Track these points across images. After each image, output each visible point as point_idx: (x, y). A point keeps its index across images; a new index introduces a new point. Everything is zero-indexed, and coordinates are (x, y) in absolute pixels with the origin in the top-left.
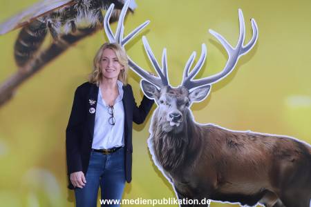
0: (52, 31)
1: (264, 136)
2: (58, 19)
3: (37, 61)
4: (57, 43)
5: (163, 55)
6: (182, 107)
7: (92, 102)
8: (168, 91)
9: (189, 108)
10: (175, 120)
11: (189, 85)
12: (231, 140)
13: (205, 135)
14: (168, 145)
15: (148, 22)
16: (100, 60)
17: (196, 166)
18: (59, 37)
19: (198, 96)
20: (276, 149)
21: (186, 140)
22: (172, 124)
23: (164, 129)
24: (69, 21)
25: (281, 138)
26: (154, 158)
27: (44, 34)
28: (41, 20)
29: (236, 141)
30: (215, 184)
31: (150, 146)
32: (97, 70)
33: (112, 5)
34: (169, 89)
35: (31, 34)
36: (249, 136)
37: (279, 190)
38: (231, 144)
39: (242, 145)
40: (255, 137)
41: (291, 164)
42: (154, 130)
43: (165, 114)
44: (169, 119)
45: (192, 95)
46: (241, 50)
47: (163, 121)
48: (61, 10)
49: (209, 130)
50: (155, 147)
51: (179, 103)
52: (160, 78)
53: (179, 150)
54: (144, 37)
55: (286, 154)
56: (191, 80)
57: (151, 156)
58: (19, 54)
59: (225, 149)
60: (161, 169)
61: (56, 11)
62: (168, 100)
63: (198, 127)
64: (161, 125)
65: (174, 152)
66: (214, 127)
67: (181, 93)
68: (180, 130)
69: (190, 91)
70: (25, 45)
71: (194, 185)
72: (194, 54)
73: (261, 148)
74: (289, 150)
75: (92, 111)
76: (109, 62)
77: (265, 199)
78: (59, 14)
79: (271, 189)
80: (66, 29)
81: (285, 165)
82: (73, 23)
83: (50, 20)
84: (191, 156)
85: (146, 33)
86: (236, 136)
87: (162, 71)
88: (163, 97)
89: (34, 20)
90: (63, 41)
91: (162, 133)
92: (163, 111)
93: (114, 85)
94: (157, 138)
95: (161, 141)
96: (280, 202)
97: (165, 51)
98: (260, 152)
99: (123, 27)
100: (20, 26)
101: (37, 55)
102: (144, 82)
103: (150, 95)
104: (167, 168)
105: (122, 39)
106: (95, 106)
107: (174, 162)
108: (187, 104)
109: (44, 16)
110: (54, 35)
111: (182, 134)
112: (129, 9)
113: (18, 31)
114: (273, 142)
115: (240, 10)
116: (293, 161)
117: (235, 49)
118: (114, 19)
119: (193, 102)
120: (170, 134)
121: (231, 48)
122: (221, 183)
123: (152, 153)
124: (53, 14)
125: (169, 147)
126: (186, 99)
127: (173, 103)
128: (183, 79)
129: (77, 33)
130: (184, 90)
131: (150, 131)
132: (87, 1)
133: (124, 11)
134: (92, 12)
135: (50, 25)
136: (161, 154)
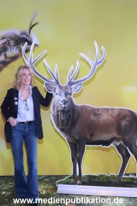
6: (68, 96)
7: (16, 99)
8: (60, 88)
9: (72, 96)
10: (65, 104)
11: (71, 84)
12: (95, 112)
14: (62, 117)
15: (46, 51)
21: (71, 114)
22: (63, 106)
23: (59, 109)
24: (3, 53)
26: (55, 125)
29: (98, 113)
30: (88, 137)
31: (52, 118)
33: (26, 43)
34: (60, 86)
36: (105, 109)
37: (121, 137)
38: (95, 114)
39: (101, 114)
41: (127, 123)
44: (61, 103)
45: (73, 89)
46: (97, 63)
47: (58, 104)
49: (83, 108)
50: (55, 119)
51: (66, 94)
53: (68, 120)
55: (124, 117)
56: (72, 81)
57: (53, 124)
59: (93, 117)
60: (58, 131)
62: (60, 93)
64: (57, 107)
65: (65, 121)
66: (86, 106)
67: (67, 88)
68: (68, 109)
69: (72, 87)
71: (77, 138)
74: (126, 115)
75: (16, 103)
77: (114, 142)
79: (117, 136)
80: (2, 58)
81: (124, 123)
82: (5, 54)
84: (74, 122)
85: (45, 57)
87: (56, 77)
88: (57, 91)
90: (1, 65)
91: (58, 111)
96: (122, 142)
97: (56, 66)
98: (111, 118)
102: (46, 84)
104: (62, 130)
105: (33, 61)
106: (17, 101)
108: (71, 94)
111: (69, 111)
112: (36, 45)
116: (128, 121)
117: (94, 62)
118: (27, 51)
119: (74, 93)
120: (63, 111)
121: (92, 62)
122: (92, 135)
123: (53, 122)
125: (62, 119)
126: (70, 91)
127: (63, 94)
129: (8, 59)
130: (68, 86)
131: (51, 110)
132: (12, 42)
133: (33, 45)
134: (15, 48)
136: (58, 122)
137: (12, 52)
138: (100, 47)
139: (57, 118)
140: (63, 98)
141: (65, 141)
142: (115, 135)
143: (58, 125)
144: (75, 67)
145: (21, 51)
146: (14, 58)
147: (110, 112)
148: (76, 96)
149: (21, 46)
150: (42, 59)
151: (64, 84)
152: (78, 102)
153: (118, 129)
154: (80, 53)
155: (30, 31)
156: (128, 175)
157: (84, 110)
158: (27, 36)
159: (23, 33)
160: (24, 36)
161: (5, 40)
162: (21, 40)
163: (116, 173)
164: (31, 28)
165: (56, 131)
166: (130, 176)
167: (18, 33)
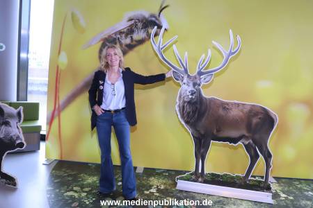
0: (120, 42)
2: (123, 35)
5: (185, 56)
6: (196, 87)
9: (200, 87)
10: (192, 94)
11: (200, 73)
12: (225, 106)
14: (188, 109)
15: (176, 37)
17: (204, 121)
18: (124, 45)
20: (250, 111)
21: (198, 106)
22: (190, 97)
23: (185, 100)
24: (129, 36)
25: (253, 105)
26: (179, 116)
27: (115, 44)
28: (114, 36)
29: (228, 107)
30: (215, 132)
31: (177, 109)
33: (156, 27)
34: (189, 76)
36: (235, 104)
37: (251, 135)
38: (224, 108)
39: (231, 109)
40: (238, 104)
41: (258, 120)
43: (186, 90)
44: (188, 94)
45: (202, 79)
46: (231, 53)
47: (184, 95)
48: (125, 30)
49: (212, 100)
50: (180, 110)
51: (194, 85)
52: (183, 69)
53: (194, 112)
55: (256, 114)
56: (202, 71)
59: (221, 112)
60: (183, 123)
61: (122, 31)
62: (188, 82)
63: (205, 98)
64: (184, 97)
65: (191, 113)
66: (214, 99)
67: (196, 78)
68: (195, 100)
69: (201, 77)
71: (202, 132)
72: (204, 55)
74: (258, 112)
77: (243, 140)
78: (124, 33)
80: (128, 41)
81: (255, 121)
82: (131, 37)
83: (119, 36)
85: (175, 43)
86: (227, 104)
87: (185, 65)
88: (185, 81)
89: (110, 36)
90: (126, 48)
91: (184, 102)
94: (181, 105)
95: (184, 107)
96: (251, 142)
97: (186, 53)
98: (241, 114)
99: (162, 39)
100: (102, 40)
102: (174, 72)
103: (178, 79)
104: (187, 122)
105: (161, 47)
107: (191, 119)
108: (199, 85)
109: (115, 34)
110: (121, 44)
111: (196, 103)
112: (165, 29)
114: (249, 108)
115: (230, 30)
116: (260, 118)
117: (228, 53)
118: (156, 35)
119: (203, 83)
120: (189, 102)
121: (225, 52)
122: (218, 131)
123: (178, 113)
124: (121, 33)
125: (188, 110)
126: (198, 82)
127: (191, 84)
128: (197, 70)
129: (134, 43)
130: (197, 76)
131: (177, 101)
132: (140, 25)
133: (163, 30)
134: (143, 31)
135: (118, 39)
136: (183, 114)
137: (139, 35)
138: (235, 37)
139: (182, 109)
140: (191, 88)
141: (188, 132)
142: (244, 132)
143: (183, 117)
144: (206, 55)
145: (149, 36)
146: (141, 42)
147: (241, 107)
148: (204, 87)
149: (150, 30)
150: (172, 45)
151: (193, 73)
152: (206, 94)
153: (249, 127)
154: (213, 42)
155: (160, 13)
156: (255, 177)
157: (212, 103)
158: (157, 19)
159: (153, 16)
160: (154, 19)
161: (133, 22)
162: (150, 23)
163: (242, 174)
164: (161, 11)
165: (180, 122)
166: (257, 178)
167: (147, 15)
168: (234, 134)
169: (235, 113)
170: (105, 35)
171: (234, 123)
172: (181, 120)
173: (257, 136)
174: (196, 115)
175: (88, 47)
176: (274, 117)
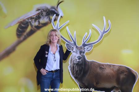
0: (31, 24)
1: (114, 65)
2: (33, 20)
3: (25, 36)
4: (33, 29)
5: (74, 34)
6: (82, 54)
8: (76, 48)
9: (84, 54)
10: (79, 59)
11: (84, 45)
12: (101, 67)
13: (91, 65)
14: (76, 68)
16: (50, 36)
17: (87, 77)
18: (34, 27)
19: (88, 50)
20: (118, 70)
22: (78, 60)
24: (37, 20)
25: (120, 66)
27: (28, 26)
29: (103, 67)
30: (95, 84)
31: (69, 69)
32: (49, 40)
33: (55, 15)
34: (77, 47)
35: (23, 26)
36: (108, 65)
37: (120, 86)
38: (101, 68)
39: (105, 68)
40: (110, 66)
41: (124, 76)
42: (71, 63)
43: (75, 56)
44: (77, 58)
45: (86, 49)
46: (104, 32)
47: (74, 59)
48: (35, 17)
49: (92, 63)
50: (71, 69)
51: (81, 52)
52: (73, 42)
53: (80, 71)
54: (67, 27)
55: (122, 72)
56: (85, 43)
57: (69, 73)
58: (18, 33)
59: (99, 70)
60: (73, 78)
61: (33, 17)
62: (76, 51)
63: (88, 61)
64: (74, 61)
65: (79, 71)
67: (81, 48)
68: (81, 63)
69: (85, 47)
70: (21, 30)
72: (87, 33)
73: (113, 70)
76: (53, 36)
78: (34, 18)
80: (36, 24)
81: (122, 76)
82: (39, 21)
83: (30, 20)
86: (103, 65)
87: (74, 40)
88: (74, 50)
89: (24, 20)
90: (35, 28)
91: (74, 64)
92: (74, 55)
93: (56, 46)
94: (72, 66)
95: (73, 67)
96: (120, 91)
97: (75, 32)
99: (59, 23)
101: (25, 34)
102: (67, 44)
103: (69, 49)
107: (79, 75)
108: (84, 53)
109: (28, 19)
110: (32, 26)
113: (18, 25)
114: (117, 68)
115: (104, 17)
116: (125, 75)
117: (102, 31)
119: (86, 52)
120: (77, 64)
121: (101, 31)
122: (97, 83)
123: (70, 72)
124: (31, 18)
125: (77, 69)
126: (83, 51)
127: (78, 52)
128: (82, 43)
129: (41, 25)
130: (82, 47)
131: (69, 63)
132: (44, 13)
133: (59, 17)
134: (46, 17)
135: (30, 22)
136: (73, 72)
137: (44, 20)
138: (107, 21)
139: (73, 69)
140: (78, 55)
141: (77, 84)
143: (73, 74)
145: (50, 20)
146: (45, 24)
147: (112, 67)
149: (51, 17)
152: (88, 59)
153: (118, 80)
155: (57, 6)
158: (55, 10)
159: (53, 7)
160: (53, 10)
161: (40, 11)
162: (51, 12)
164: (58, 5)
167: (49, 7)
168: (108, 85)
169: (108, 71)
170: (21, 19)
171: (108, 78)
172: (71, 76)
173: (124, 88)
174: (82, 73)
175: (9, 27)
176: (135, 74)
